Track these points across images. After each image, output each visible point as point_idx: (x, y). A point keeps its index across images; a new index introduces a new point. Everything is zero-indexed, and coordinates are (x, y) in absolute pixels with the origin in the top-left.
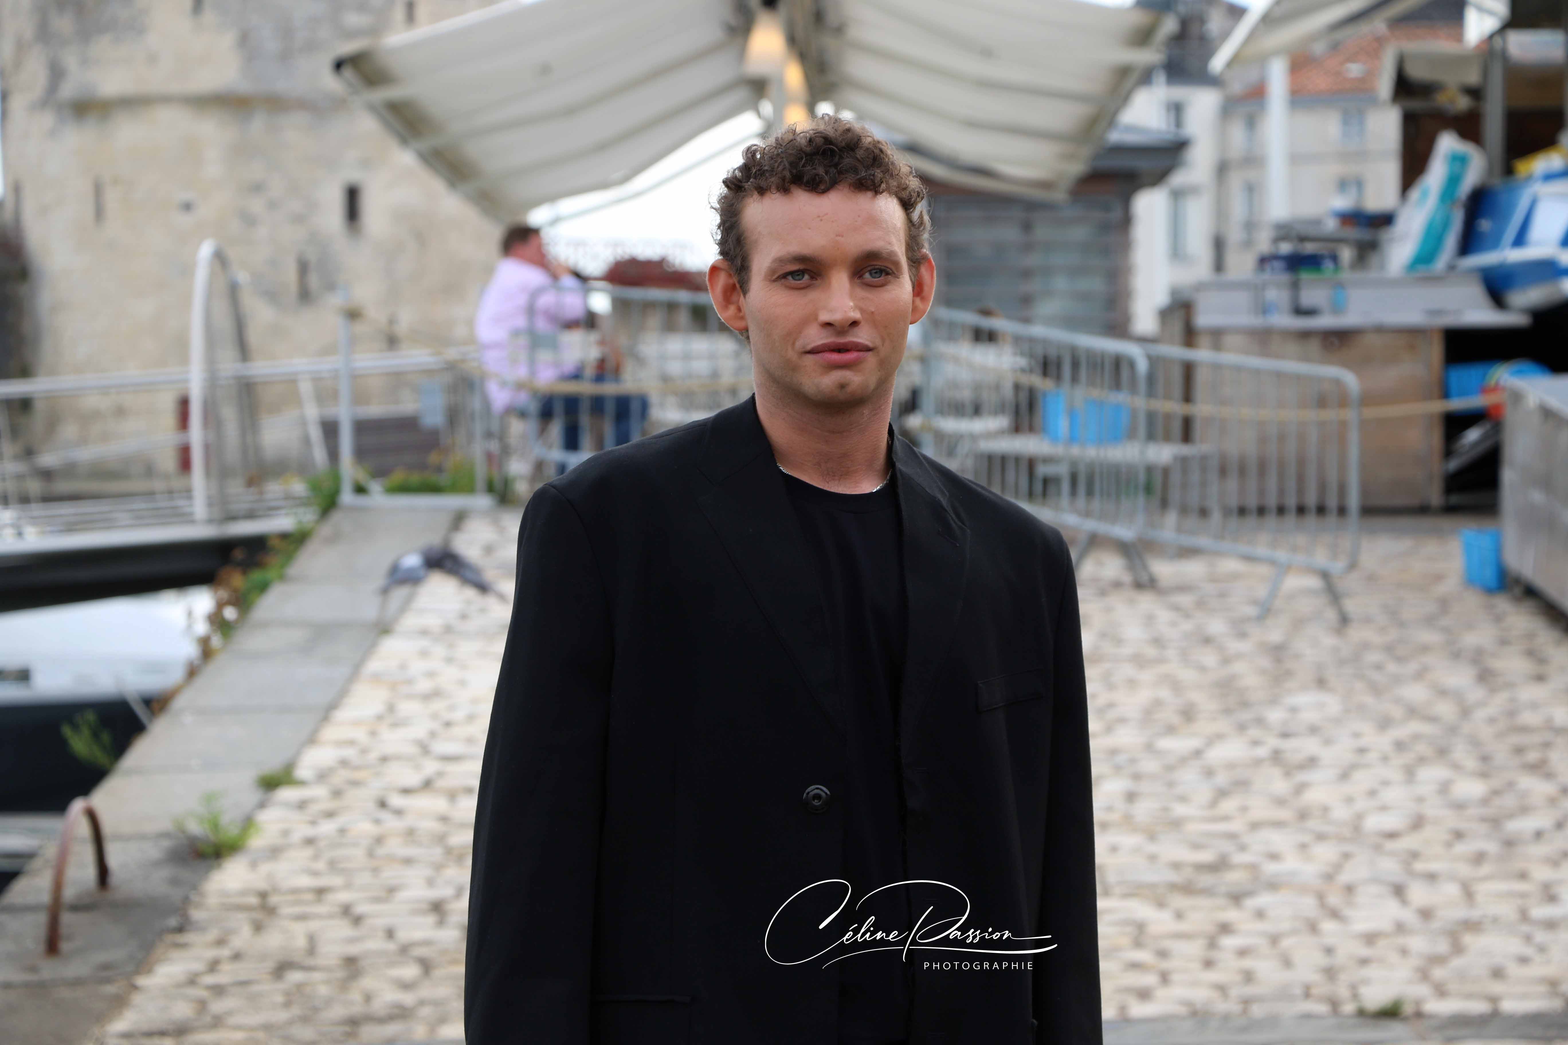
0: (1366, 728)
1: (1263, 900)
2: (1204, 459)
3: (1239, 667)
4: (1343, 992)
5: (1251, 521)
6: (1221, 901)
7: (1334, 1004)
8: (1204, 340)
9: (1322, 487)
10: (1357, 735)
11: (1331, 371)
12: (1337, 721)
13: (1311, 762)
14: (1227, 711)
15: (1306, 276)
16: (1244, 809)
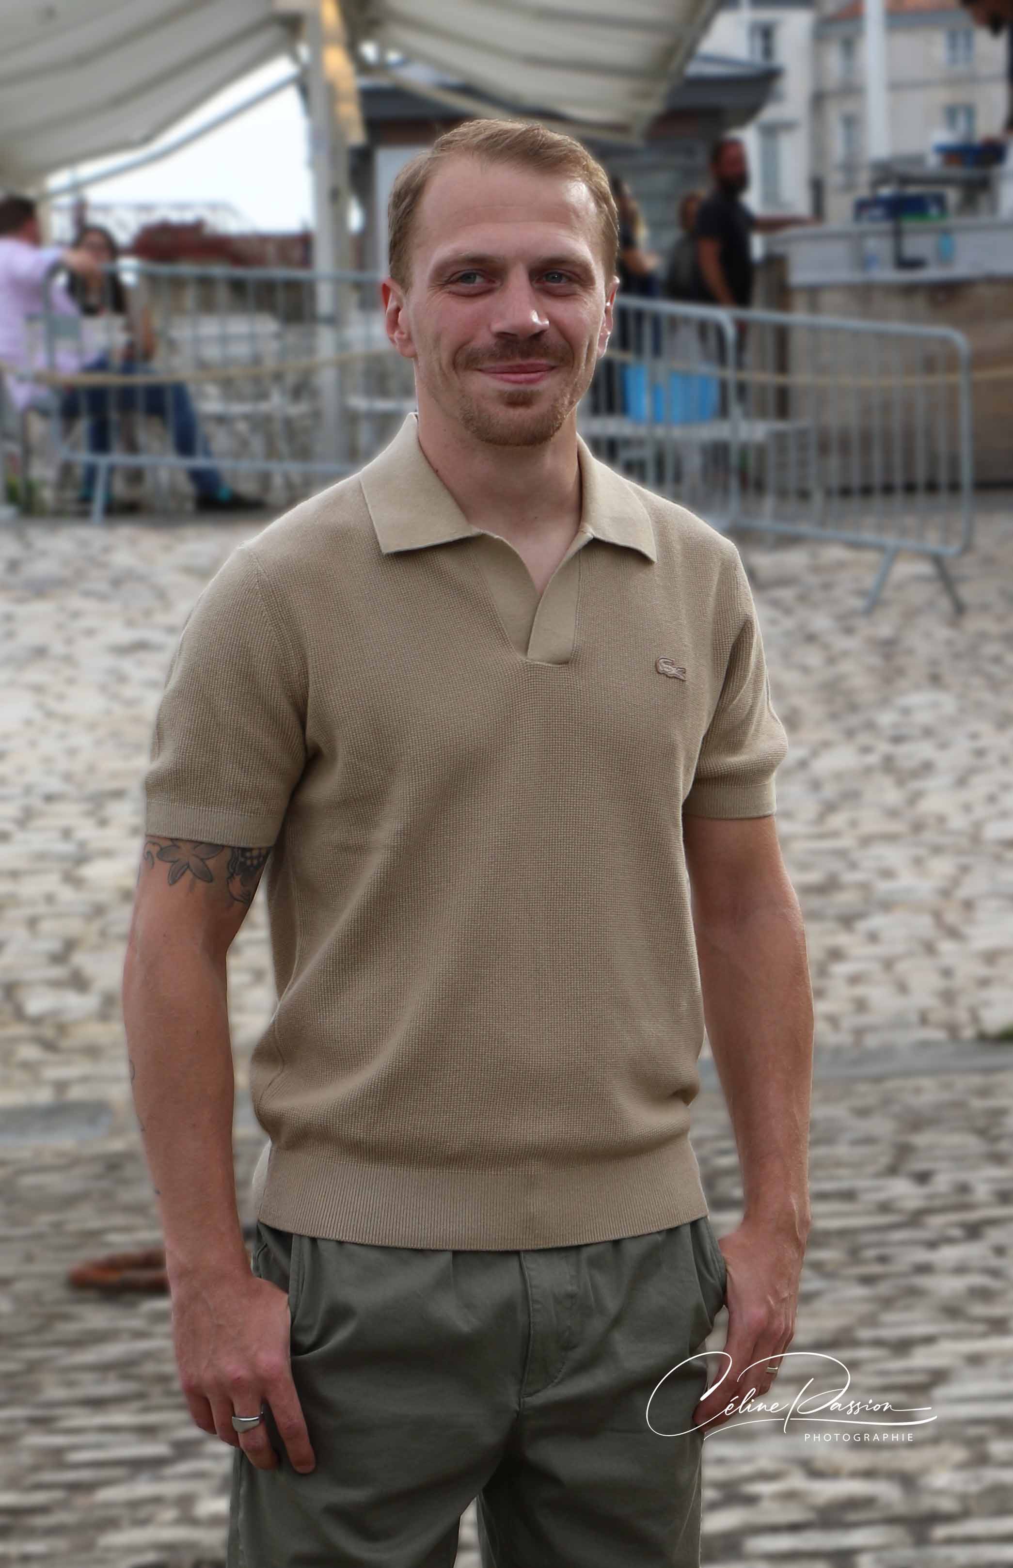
0: (985, 728)
1: (877, 921)
2: (802, 434)
3: (846, 667)
4: (962, 1016)
5: (856, 503)
6: (830, 925)
7: (953, 1029)
8: (800, 301)
9: (933, 459)
10: (974, 736)
11: (940, 331)
12: (954, 722)
13: (926, 768)
14: (834, 716)
15: (909, 224)
16: (854, 824)
